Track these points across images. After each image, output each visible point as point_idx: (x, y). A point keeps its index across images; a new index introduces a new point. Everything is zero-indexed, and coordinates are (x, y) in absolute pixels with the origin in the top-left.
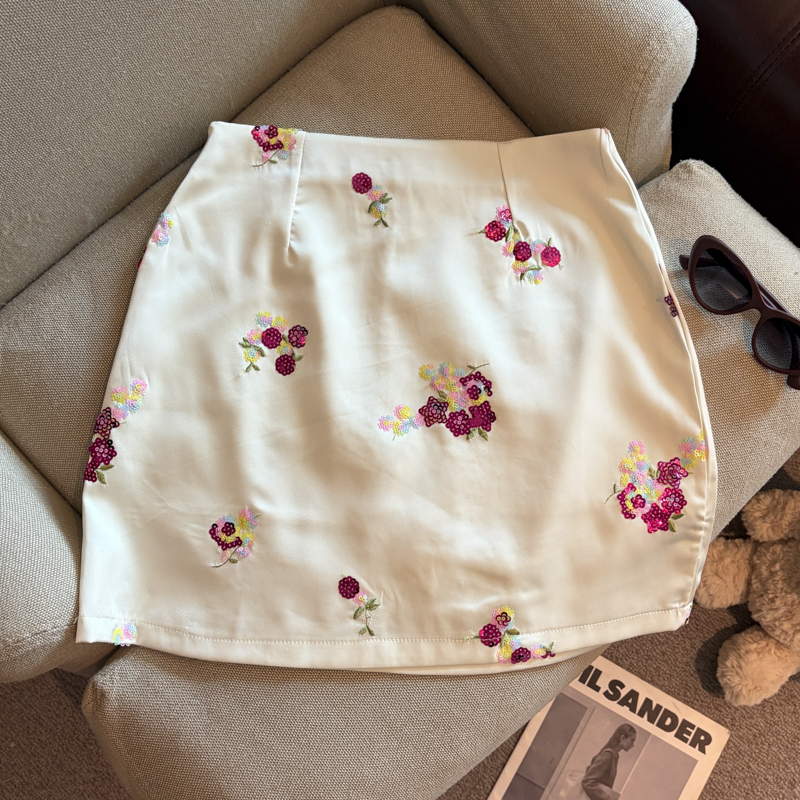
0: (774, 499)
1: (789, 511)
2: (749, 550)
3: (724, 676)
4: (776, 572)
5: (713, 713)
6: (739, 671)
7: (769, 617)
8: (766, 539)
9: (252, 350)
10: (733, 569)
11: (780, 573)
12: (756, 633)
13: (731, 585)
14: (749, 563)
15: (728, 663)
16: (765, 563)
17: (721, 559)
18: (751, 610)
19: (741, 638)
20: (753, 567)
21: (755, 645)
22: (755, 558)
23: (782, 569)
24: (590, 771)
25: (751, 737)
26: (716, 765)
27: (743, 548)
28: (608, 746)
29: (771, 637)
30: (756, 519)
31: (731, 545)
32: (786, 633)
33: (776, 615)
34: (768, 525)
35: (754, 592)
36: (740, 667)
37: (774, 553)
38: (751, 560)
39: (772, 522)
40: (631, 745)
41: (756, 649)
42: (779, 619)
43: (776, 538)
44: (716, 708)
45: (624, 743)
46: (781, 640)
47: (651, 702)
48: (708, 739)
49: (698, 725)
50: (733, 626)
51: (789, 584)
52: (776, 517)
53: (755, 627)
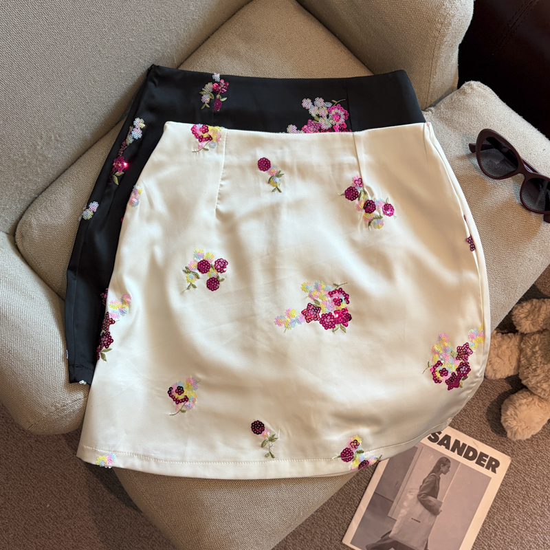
0: (532, 305)
1: (543, 312)
2: (518, 339)
3: (506, 421)
4: (537, 352)
5: (500, 447)
6: (516, 417)
7: (533, 382)
8: (529, 332)
9: (191, 274)
10: (508, 353)
11: (539, 352)
12: (525, 393)
13: (507, 362)
14: (518, 348)
15: (508, 413)
16: (528, 347)
17: (500, 346)
18: (521, 378)
19: (515, 397)
20: (521, 351)
21: (525, 400)
22: (522, 344)
23: (540, 349)
24: (422, 489)
25: (525, 461)
26: (503, 480)
27: (514, 339)
28: (433, 471)
29: (535, 395)
30: (521, 319)
31: (506, 337)
32: (545, 390)
33: (538, 379)
34: (530, 322)
35: (523, 366)
36: (517, 415)
37: (534, 339)
38: (519, 345)
39: (532, 320)
40: (447, 471)
41: (526, 403)
42: (540, 382)
43: (535, 330)
44: (501, 444)
45: (443, 469)
46: (542, 396)
47: (459, 442)
48: (498, 464)
49: (491, 455)
50: (510, 390)
51: (545, 359)
52: (534, 316)
53: (524, 389)
